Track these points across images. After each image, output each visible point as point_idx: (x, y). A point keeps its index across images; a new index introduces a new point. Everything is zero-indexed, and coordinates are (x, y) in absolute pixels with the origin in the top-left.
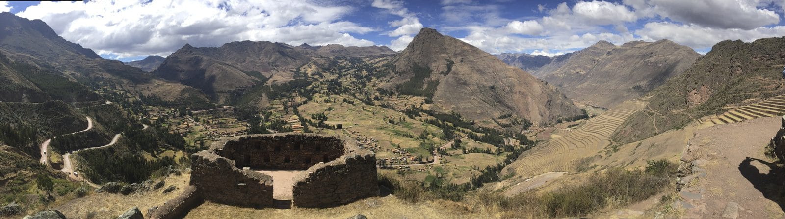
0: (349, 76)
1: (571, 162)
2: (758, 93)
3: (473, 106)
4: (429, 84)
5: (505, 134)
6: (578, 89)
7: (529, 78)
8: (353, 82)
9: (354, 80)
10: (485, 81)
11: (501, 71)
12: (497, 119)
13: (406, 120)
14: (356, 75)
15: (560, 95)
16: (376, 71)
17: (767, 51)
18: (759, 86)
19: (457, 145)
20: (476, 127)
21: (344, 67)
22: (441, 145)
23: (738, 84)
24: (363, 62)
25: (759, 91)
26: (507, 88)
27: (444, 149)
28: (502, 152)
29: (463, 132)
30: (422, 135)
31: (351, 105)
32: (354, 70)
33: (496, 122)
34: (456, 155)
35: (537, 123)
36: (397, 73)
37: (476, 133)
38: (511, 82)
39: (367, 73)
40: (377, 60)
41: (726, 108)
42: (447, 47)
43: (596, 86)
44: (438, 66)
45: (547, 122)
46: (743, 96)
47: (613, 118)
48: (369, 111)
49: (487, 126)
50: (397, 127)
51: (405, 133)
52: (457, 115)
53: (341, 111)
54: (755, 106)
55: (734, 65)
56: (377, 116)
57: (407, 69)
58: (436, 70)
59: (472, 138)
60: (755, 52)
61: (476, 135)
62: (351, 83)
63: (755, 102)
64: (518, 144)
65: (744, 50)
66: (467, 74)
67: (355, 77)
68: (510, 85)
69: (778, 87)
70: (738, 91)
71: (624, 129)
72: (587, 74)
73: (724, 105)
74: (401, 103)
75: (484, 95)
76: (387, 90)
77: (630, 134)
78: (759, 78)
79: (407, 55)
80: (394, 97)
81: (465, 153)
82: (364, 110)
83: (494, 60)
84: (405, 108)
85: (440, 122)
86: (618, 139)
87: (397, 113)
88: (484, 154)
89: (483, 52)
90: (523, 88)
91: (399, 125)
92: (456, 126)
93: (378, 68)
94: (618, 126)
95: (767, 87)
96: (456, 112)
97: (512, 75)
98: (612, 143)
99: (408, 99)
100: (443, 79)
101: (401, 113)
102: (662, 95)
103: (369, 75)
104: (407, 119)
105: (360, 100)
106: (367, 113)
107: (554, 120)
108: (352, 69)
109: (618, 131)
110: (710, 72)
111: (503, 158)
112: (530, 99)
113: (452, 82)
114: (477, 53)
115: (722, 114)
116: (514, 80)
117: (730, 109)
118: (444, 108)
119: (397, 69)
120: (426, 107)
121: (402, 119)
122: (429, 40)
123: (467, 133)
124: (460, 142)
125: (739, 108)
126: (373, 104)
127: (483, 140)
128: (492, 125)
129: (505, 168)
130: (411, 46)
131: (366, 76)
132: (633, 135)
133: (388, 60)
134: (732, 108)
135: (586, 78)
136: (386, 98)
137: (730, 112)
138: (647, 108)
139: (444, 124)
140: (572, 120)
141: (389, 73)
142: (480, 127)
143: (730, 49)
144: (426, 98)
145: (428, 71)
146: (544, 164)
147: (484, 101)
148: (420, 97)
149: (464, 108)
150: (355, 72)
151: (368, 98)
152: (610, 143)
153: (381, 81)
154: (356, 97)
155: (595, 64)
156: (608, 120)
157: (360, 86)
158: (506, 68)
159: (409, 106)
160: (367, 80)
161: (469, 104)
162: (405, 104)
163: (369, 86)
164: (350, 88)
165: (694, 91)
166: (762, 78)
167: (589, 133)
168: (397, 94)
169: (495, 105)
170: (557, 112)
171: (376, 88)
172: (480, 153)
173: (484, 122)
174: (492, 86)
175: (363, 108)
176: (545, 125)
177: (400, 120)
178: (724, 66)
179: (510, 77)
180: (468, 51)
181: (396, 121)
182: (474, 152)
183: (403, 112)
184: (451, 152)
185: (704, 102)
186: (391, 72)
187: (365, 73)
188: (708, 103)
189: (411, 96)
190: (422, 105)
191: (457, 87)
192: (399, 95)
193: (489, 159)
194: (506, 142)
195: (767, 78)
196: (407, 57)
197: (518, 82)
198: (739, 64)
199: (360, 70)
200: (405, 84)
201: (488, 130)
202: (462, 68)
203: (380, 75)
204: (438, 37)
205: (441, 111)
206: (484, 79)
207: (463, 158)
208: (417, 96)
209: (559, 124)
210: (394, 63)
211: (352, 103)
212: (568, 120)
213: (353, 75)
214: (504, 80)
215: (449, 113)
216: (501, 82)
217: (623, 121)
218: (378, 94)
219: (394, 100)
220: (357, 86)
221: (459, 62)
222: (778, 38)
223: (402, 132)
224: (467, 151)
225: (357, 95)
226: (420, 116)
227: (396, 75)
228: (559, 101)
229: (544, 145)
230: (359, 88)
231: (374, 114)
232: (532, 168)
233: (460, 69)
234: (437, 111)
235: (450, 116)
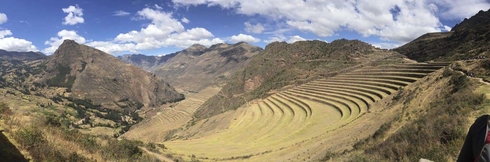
0: (11, 73)
1: (163, 132)
2: (294, 81)
3: (101, 93)
4: (69, 79)
5: (123, 113)
6: (179, 79)
7: (142, 72)
8: (15, 78)
9: (16, 76)
10: (109, 75)
11: (121, 68)
12: (118, 102)
13: (52, 104)
14: (17, 73)
15: (164, 84)
16: (32, 70)
17: (303, 49)
18: (295, 76)
19: (87, 121)
20: (101, 108)
21: (7, 67)
22: (75, 121)
23: (282, 74)
24: (23, 63)
25: (295, 79)
26: (125, 79)
27: (77, 124)
28: (118, 126)
29: (92, 112)
30: (63, 114)
31: (13, 95)
32: (15, 69)
33: (116, 104)
34: (86, 128)
35: (147, 104)
36: (47, 71)
37: (101, 113)
38: (128, 75)
39: (26, 72)
40: (34, 62)
41: (270, 93)
42: (82, 52)
43: (192, 77)
44: (76, 66)
45: (155, 104)
46: (283, 84)
47: (197, 100)
48: (26, 99)
49: (110, 108)
50: (46, 109)
51: (51, 113)
52: (88, 100)
53: (5, 100)
54: (290, 91)
55: (279, 60)
56: (32, 102)
57: (54, 68)
58: (74, 69)
59: (98, 116)
60: (294, 51)
61: (101, 114)
62: (13, 79)
63: (291, 88)
64: (131, 120)
65: (287, 49)
66: (96, 71)
67: (16, 74)
68: (127, 77)
69: (308, 76)
70: (280, 80)
71: (203, 108)
72: (186, 68)
73: (269, 90)
74: (50, 92)
75: (108, 85)
76: (40, 84)
77: (206, 112)
78: (296, 69)
79: (54, 58)
80: (45, 88)
81: (92, 126)
82: (23, 98)
83: (116, 60)
84: (53, 96)
85: (76, 105)
86: (199, 116)
87: (46, 100)
88: (106, 127)
89: (108, 55)
90: (137, 80)
91: (48, 108)
92: (87, 108)
93: (34, 67)
94: (200, 106)
95: (300, 76)
96: (88, 98)
97: (129, 71)
98: (194, 119)
99: (55, 90)
100: (79, 75)
101: (50, 100)
102: (231, 83)
103: (27, 72)
104: (54, 103)
105: (20, 91)
106: (25, 100)
107: (160, 102)
108: (14, 68)
109: (199, 109)
110: (262, 65)
111: (118, 130)
112: (142, 87)
113: (85, 76)
114: (104, 56)
115: (266, 98)
116: (131, 74)
117: (272, 93)
118: (79, 95)
119: (47, 69)
120: (67, 95)
121: (50, 104)
122: (69, 48)
123: (95, 112)
124: (89, 119)
125: (279, 93)
126: (29, 94)
127: (106, 118)
128: (114, 107)
129: (119, 137)
130: (58, 52)
131: (25, 74)
132: (208, 113)
133: (41, 62)
134: (274, 93)
135: (185, 71)
136: (40, 89)
137: (272, 96)
138: (220, 92)
139: (79, 107)
140: (173, 102)
141: (41, 71)
142: (105, 108)
143: (278, 48)
144: (67, 88)
145: (68, 70)
146: (145, 134)
147: (108, 89)
148: (63, 88)
149: (94, 95)
150: (16, 70)
151: (26, 90)
152: (192, 119)
153: (36, 77)
154: (17, 89)
155: (192, 60)
156: (194, 101)
157: (20, 81)
158: (125, 66)
159: (55, 94)
160: (25, 76)
161: (98, 92)
162: (53, 93)
163: (27, 81)
164: (12, 82)
165: (250, 80)
166: (298, 70)
167: (179, 111)
168: (48, 86)
169: (116, 92)
170: (162, 96)
171: (33, 82)
172: (103, 127)
173: (108, 104)
174: (114, 78)
175: (22, 97)
176: (153, 106)
177: (49, 104)
178: (272, 61)
179: (128, 72)
180: (97, 55)
181: (45, 105)
182: (99, 126)
183: (51, 98)
184: (82, 126)
185: (256, 88)
186: (43, 70)
187: (24, 71)
188: (259, 89)
189: (57, 87)
190: (64, 94)
191: (89, 81)
192: (49, 87)
193: (109, 131)
194: (123, 119)
195: (301, 70)
196: (54, 60)
197: (133, 75)
198: (283, 59)
199: (21, 69)
200: (53, 79)
201: (111, 110)
202: (93, 66)
203: (36, 72)
204: (76, 45)
205: (77, 98)
206: (108, 74)
207: (90, 130)
208: (61, 87)
209: (164, 105)
210: (45, 64)
211: (14, 94)
212: (170, 102)
213: (14, 72)
214: (124, 74)
215: (83, 99)
216: (121, 76)
217: (204, 102)
218: (33, 86)
219: (46, 91)
220: (18, 81)
221: (91, 62)
222: (311, 41)
223: (49, 113)
224: (93, 125)
225: (18, 87)
226: (62, 101)
227: (46, 73)
228: (163, 88)
229: (147, 121)
230: (19, 83)
231: (30, 101)
232: (137, 137)
233: (91, 67)
234: (74, 98)
235: (83, 100)
